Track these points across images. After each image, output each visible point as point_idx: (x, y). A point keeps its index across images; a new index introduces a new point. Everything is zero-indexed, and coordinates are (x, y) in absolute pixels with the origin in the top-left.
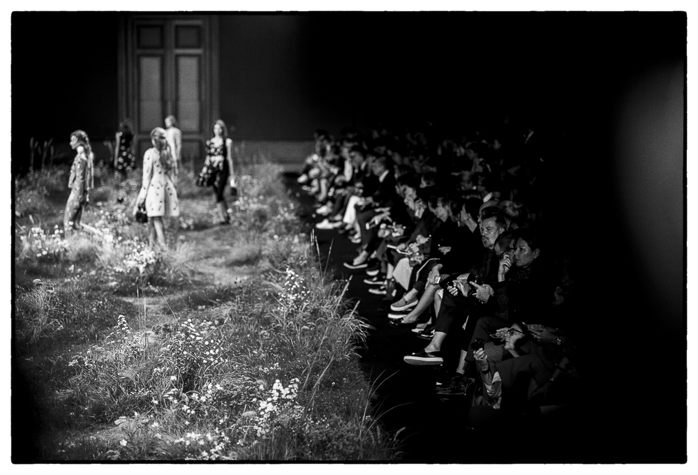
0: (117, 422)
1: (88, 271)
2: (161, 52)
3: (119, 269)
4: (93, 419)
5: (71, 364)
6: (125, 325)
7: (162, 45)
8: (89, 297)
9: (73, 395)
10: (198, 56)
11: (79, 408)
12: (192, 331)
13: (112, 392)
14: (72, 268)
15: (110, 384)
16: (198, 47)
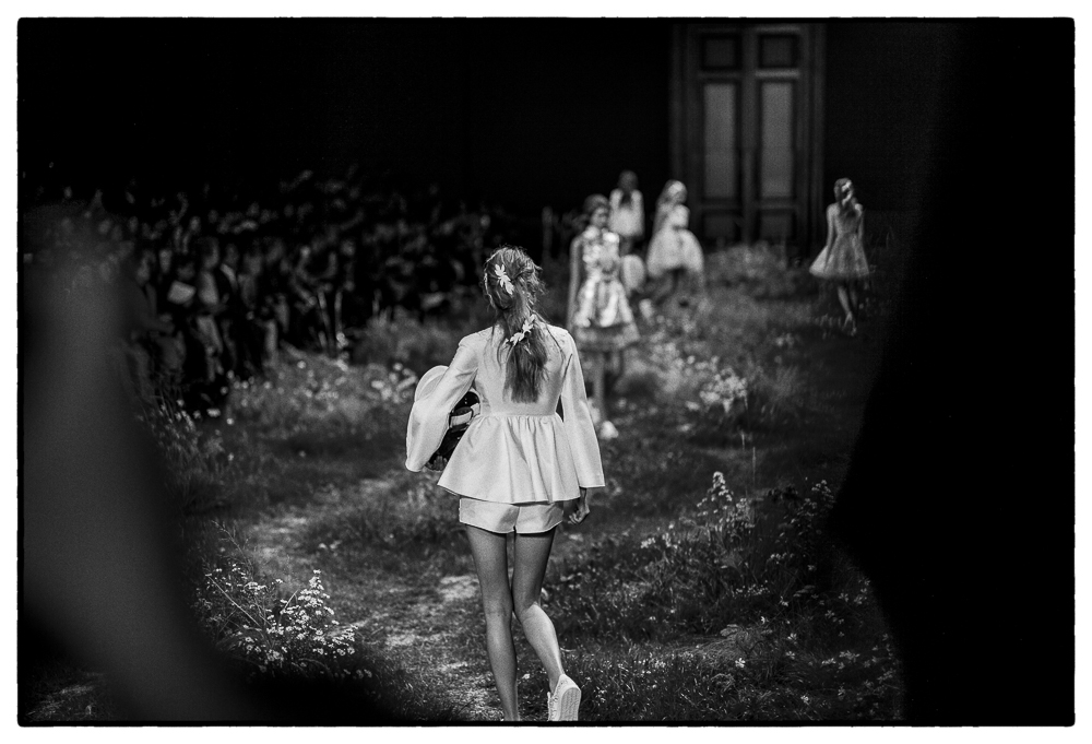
0: (724, 632)
1: (647, 408)
2: (735, 75)
3: (693, 406)
4: (682, 627)
5: (645, 544)
6: (723, 487)
7: (738, 64)
8: (654, 447)
9: (652, 591)
10: (793, 82)
11: (661, 610)
12: (828, 498)
13: (708, 588)
14: (622, 403)
15: (706, 575)
16: (793, 66)
